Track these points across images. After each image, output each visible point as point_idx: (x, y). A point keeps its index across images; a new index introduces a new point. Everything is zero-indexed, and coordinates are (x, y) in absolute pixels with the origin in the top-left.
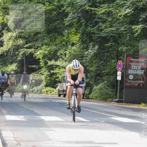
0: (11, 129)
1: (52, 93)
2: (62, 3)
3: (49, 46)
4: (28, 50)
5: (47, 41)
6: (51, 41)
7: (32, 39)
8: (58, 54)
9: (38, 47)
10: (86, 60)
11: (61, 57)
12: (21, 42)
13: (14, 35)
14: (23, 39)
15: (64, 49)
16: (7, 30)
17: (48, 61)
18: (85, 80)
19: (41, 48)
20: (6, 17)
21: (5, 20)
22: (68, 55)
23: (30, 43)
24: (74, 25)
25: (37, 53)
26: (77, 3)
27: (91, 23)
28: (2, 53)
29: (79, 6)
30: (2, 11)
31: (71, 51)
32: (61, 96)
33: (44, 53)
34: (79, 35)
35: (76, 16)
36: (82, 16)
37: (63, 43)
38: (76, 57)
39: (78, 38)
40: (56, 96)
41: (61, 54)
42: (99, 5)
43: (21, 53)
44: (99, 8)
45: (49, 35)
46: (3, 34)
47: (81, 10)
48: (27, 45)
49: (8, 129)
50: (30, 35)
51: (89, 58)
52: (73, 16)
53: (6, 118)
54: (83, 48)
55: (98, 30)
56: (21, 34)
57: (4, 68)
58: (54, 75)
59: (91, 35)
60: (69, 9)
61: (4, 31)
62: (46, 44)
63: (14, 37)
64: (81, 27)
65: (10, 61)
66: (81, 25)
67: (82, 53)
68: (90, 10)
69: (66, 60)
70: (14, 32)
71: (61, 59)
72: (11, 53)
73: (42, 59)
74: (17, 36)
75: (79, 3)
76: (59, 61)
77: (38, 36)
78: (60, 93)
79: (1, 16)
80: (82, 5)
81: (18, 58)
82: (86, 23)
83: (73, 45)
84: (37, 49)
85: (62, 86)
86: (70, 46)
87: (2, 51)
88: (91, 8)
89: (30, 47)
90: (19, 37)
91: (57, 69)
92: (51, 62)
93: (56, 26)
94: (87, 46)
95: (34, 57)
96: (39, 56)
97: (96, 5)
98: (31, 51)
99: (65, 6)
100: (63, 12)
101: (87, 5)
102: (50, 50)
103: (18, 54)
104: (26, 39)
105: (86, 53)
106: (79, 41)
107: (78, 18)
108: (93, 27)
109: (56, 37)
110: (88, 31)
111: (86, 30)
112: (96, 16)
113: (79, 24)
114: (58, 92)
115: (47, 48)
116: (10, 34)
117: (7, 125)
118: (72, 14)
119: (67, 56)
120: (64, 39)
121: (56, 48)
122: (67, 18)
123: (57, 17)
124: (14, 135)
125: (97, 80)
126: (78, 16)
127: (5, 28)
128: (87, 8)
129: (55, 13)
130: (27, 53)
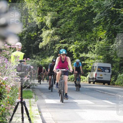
0: (50, 111)
1: (84, 81)
2: (90, 5)
3: (80, 41)
4: (63, 45)
5: (78, 37)
6: (82, 37)
7: (66, 35)
8: (88, 48)
9: (71, 42)
10: (112, 52)
11: (91, 50)
12: (57, 38)
13: (52, 32)
14: (59, 35)
15: (93, 43)
16: (45, 28)
17: (79, 54)
18: (111, 69)
19: (74, 43)
20: (44, 17)
21: (44, 20)
22: (97, 48)
23: (64, 39)
24: (101, 23)
25: (71, 47)
26: (103, 5)
27: (116, 21)
28: (42, 48)
29: (105, 7)
30: (41, 12)
31: (99, 45)
32: (91, 83)
33: (76, 47)
34: (105, 31)
35: (103, 16)
36: (107, 16)
37: (92, 38)
38: (103, 50)
39: (105, 34)
40: (87, 83)
41: (91, 48)
42: (122, 6)
43: (57, 48)
44: (122, 8)
45: (81, 32)
46: (42, 32)
47: (107, 10)
48: (62, 41)
49: (48, 110)
50: (64, 32)
51: (114, 50)
52: (100, 15)
53: (45, 102)
54: (109, 43)
55: (121, 27)
56: (57, 31)
57: (43, 60)
58: (85, 65)
59: (115, 31)
60: (97, 10)
61: (43, 29)
62: (78, 40)
63: (51, 34)
64: (107, 24)
65: (48, 54)
66: (107, 23)
67: (108, 47)
68: (114, 10)
69: (95, 53)
70: (51, 30)
71: (90, 52)
72: (49, 48)
73: (75, 52)
74: (54, 33)
75: (105, 4)
76: (89, 53)
77: (71, 33)
78: (90, 80)
79: (41, 17)
80: (108, 6)
81: (55, 52)
82: (111, 21)
83: (100, 39)
84: (70, 43)
85: (92, 75)
86: (98, 41)
87: (42, 46)
88: (115, 9)
89: (65, 43)
90: (55, 34)
91: (87, 60)
92: (82, 55)
93: (86, 24)
94: (113, 40)
95: (68, 50)
96: (72, 50)
97: (119, 6)
98: (65, 46)
99: (94, 7)
100: (92, 13)
101: (112, 6)
102: (81, 44)
103: (55, 48)
104: (61, 36)
105: (112, 46)
106: (105, 36)
107: (105, 17)
108: (117, 25)
109: (86, 34)
110: (113, 28)
111: (111, 27)
112: (120, 15)
113: (106, 22)
114: (89, 79)
115: (78, 43)
116: (48, 32)
117: (47, 108)
118: (99, 13)
119: (95, 49)
120: (93, 35)
121: (87, 43)
122: (95, 17)
123: (87, 17)
124: (52, 116)
125: (121, 69)
126: (104, 16)
127: (44, 27)
128: (112, 9)
129: (85, 13)
130: (62, 48)
